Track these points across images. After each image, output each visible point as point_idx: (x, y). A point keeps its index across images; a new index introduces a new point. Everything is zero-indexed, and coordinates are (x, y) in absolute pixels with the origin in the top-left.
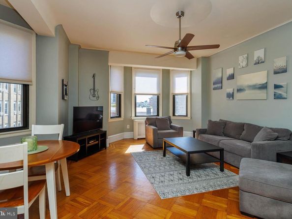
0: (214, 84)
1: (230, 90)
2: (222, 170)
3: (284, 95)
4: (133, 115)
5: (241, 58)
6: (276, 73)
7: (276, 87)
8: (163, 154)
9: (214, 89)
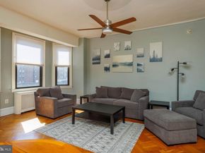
0: (93, 60)
1: (107, 65)
2: (124, 122)
3: (143, 70)
4: (14, 87)
5: (115, 44)
6: (138, 57)
7: (138, 65)
8: (71, 122)
9: (93, 64)
